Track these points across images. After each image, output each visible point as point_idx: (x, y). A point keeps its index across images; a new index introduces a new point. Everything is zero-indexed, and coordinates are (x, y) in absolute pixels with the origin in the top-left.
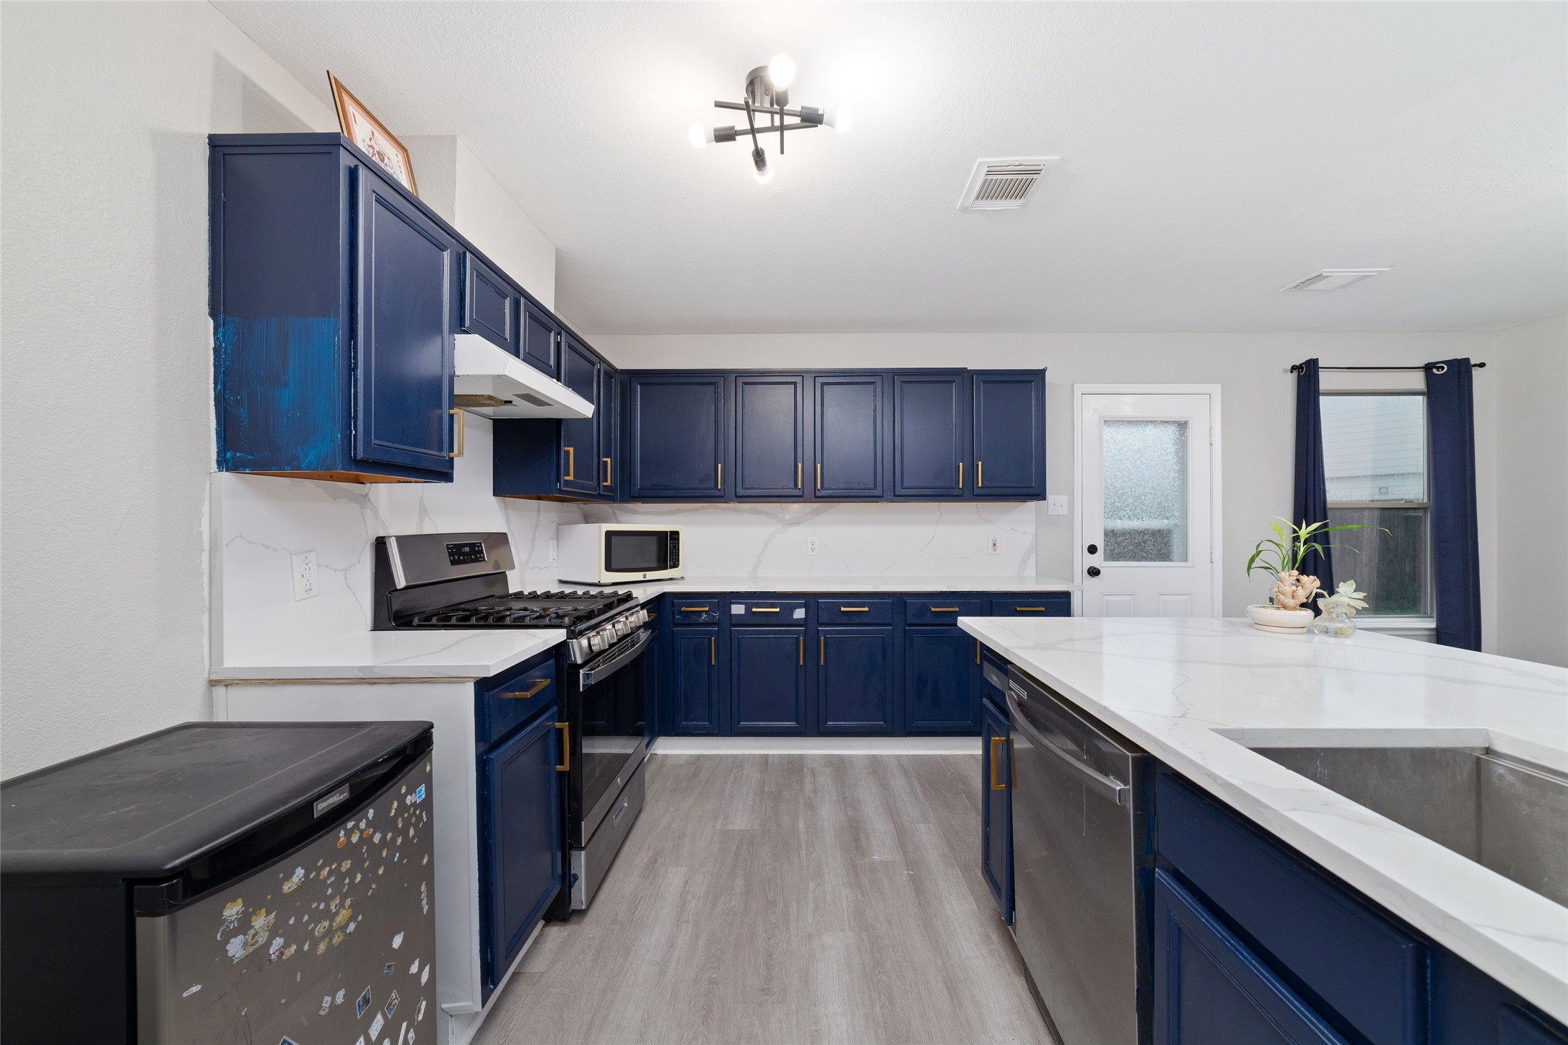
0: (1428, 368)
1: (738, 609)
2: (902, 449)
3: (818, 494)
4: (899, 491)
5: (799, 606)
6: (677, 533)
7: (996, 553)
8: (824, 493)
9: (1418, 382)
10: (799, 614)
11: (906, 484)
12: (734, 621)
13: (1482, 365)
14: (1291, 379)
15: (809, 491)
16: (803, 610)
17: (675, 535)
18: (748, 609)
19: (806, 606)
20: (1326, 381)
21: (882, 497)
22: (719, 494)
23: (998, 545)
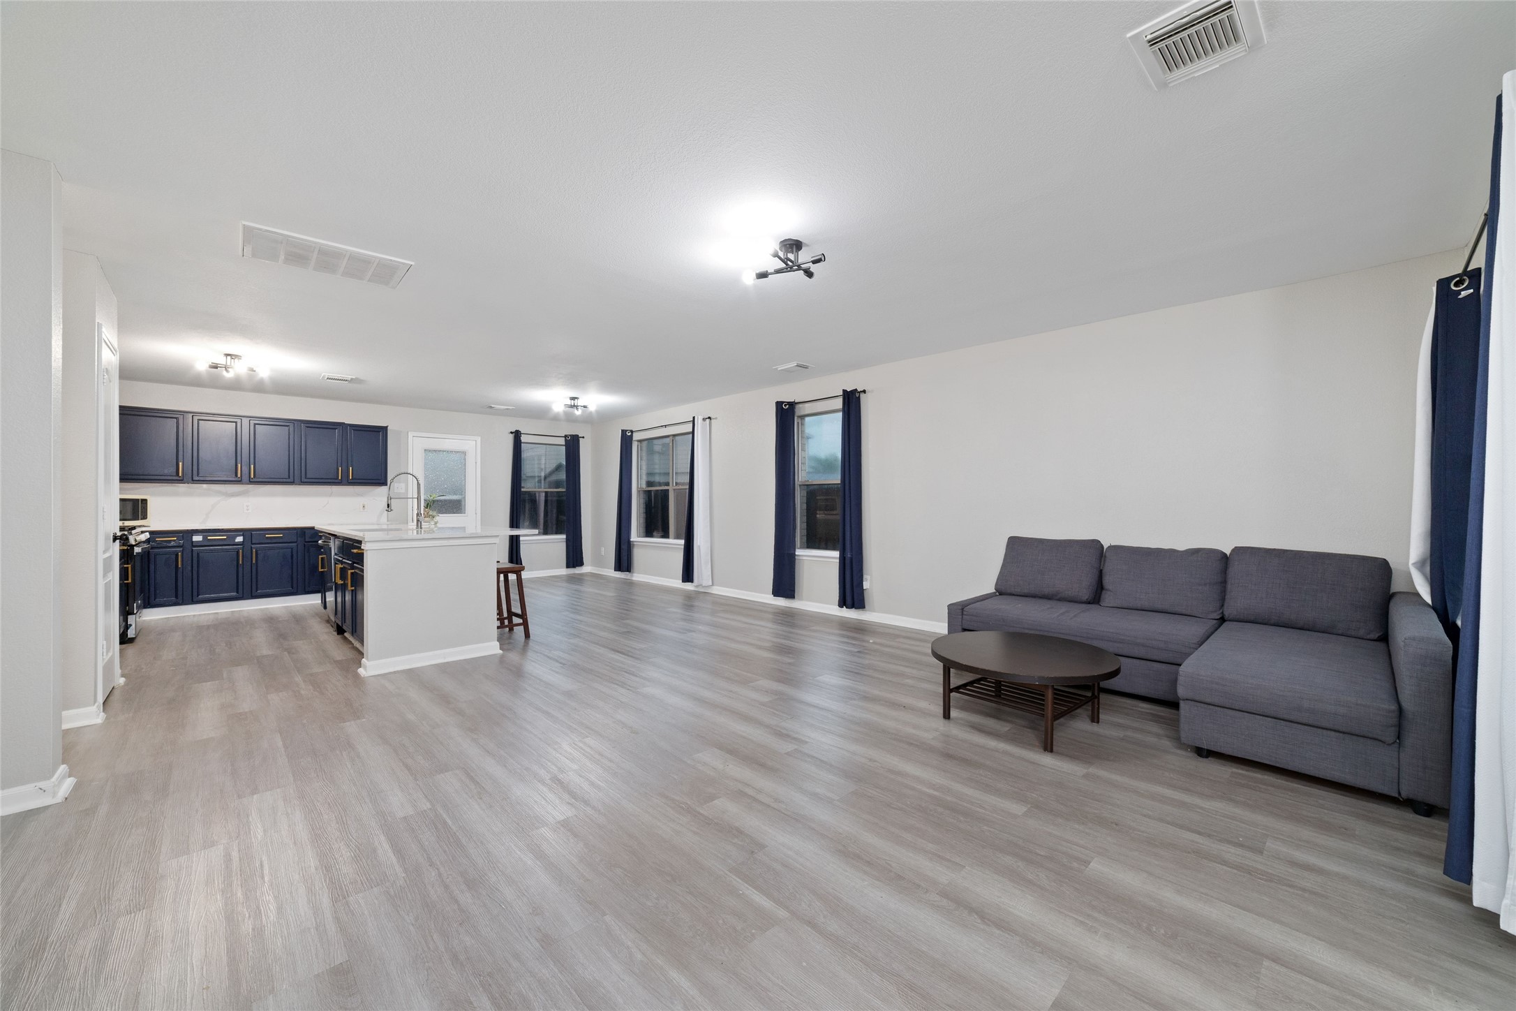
0: (566, 436)
1: (197, 538)
2: (306, 459)
3: (251, 480)
4: (303, 480)
5: (240, 535)
6: (146, 500)
7: (366, 510)
8: (255, 480)
9: (562, 441)
10: (240, 539)
11: (308, 477)
12: (194, 544)
13: (583, 437)
14: (512, 436)
15: (245, 478)
16: (242, 537)
17: (144, 501)
18: (205, 538)
19: (243, 535)
20: (524, 438)
21: (294, 482)
22: (180, 479)
23: (366, 507)
